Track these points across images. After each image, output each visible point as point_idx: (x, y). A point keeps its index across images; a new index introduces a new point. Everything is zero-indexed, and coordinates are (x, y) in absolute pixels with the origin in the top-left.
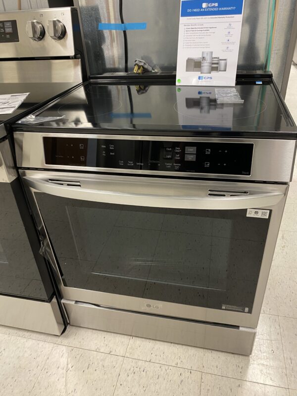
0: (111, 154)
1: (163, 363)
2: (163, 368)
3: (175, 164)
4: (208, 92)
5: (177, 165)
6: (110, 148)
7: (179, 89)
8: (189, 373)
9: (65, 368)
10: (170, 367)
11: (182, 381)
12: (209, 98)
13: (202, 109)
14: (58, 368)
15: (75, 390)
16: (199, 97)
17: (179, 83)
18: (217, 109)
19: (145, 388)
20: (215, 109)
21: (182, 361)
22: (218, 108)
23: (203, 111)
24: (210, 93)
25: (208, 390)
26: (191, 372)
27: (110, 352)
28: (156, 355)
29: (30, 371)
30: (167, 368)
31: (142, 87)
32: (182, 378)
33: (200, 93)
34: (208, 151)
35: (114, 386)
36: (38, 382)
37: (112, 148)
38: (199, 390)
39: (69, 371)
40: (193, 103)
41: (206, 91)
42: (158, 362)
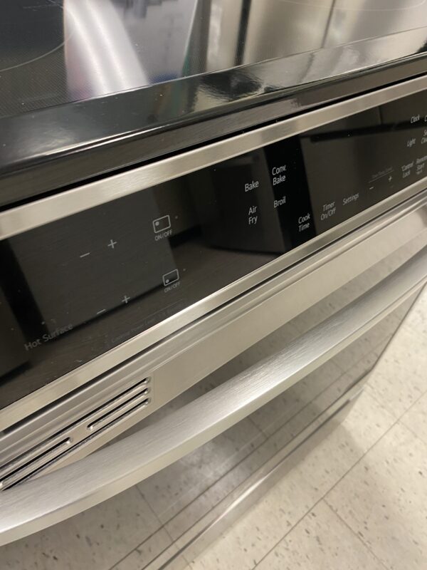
1: (274, 544)
2: (281, 550)
8: (313, 517)
10: (288, 538)
11: (318, 539)
25: (350, 512)
26: (313, 515)
30: (283, 544)
32: (313, 534)
38: (345, 526)
42: (265, 552)
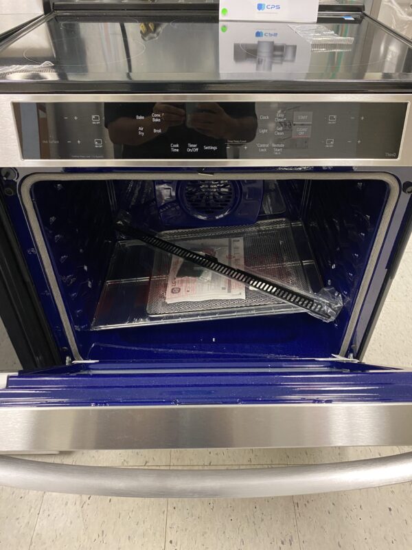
0: (155, 131)
3: (274, 145)
4: (272, 32)
5: (278, 145)
6: (154, 120)
7: (224, 26)
9: (78, 503)
12: (273, 42)
13: (259, 62)
14: (66, 504)
15: (103, 532)
16: (256, 43)
17: (225, 15)
18: (284, 63)
19: (212, 505)
20: (281, 63)
21: (256, 456)
22: (285, 61)
23: (261, 66)
24: (276, 35)
27: (146, 463)
28: (217, 454)
29: (18, 519)
31: (151, 26)
33: (258, 34)
34: (332, 118)
35: (164, 512)
36: (38, 534)
37: (157, 120)
39: (85, 506)
40: (246, 53)
41: (268, 32)
